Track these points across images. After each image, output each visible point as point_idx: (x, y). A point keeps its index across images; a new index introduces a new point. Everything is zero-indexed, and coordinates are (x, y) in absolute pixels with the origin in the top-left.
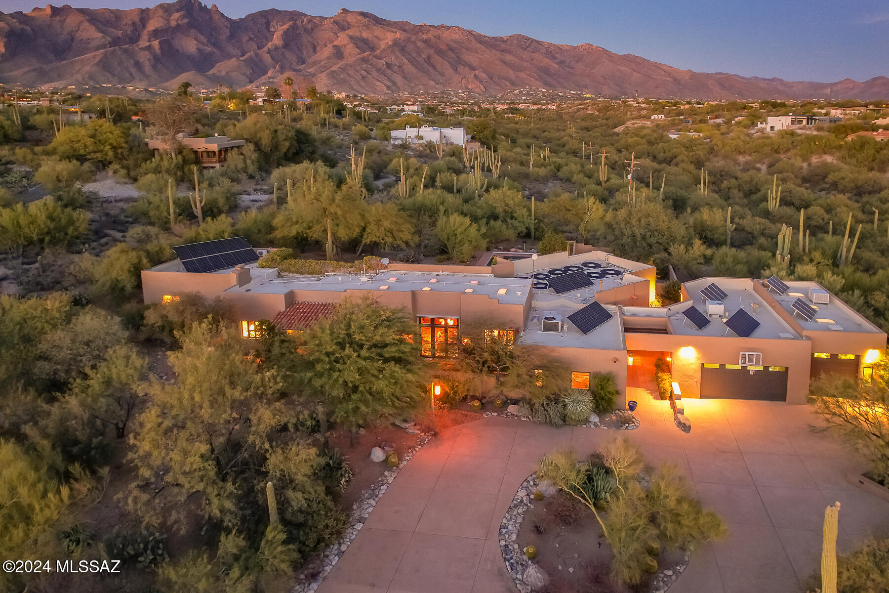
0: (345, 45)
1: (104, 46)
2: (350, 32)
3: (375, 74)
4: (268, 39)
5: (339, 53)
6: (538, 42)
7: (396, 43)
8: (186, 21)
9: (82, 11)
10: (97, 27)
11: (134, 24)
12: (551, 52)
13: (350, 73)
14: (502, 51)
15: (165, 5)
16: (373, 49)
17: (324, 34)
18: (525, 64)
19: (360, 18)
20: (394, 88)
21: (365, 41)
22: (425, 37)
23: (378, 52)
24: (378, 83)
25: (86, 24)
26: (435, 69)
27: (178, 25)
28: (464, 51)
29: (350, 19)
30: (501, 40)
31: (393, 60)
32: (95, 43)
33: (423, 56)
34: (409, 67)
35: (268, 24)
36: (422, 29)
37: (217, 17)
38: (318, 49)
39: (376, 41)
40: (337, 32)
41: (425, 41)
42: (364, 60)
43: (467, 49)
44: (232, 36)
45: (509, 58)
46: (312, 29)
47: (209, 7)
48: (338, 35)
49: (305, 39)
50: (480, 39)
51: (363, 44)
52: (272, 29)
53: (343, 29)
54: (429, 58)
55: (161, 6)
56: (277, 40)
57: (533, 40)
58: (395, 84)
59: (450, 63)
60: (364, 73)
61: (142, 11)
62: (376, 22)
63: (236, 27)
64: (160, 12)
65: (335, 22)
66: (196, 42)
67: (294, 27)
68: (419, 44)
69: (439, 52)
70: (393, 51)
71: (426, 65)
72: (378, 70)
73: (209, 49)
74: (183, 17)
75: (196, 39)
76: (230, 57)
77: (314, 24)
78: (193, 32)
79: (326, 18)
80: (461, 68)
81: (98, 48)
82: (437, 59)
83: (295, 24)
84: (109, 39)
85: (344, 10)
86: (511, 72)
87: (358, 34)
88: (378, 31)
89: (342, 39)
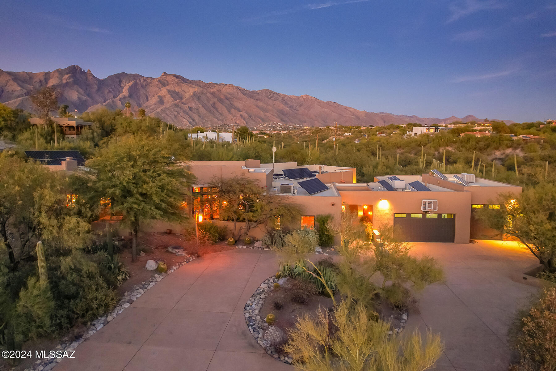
0: (165, 96)
1: (22, 95)
2: (168, 87)
3: (182, 113)
4: (120, 92)
5: (161, 101)
6: (278, 94)
7: (195, 94)
8: (72, 80)
9: (9, 73)
10: (18, 84)
11: (41, 81)
12: (285, 100)
13: (167, 113)
14: (257, 100)
15: (60, 70)
16: (181, 98)
17: (153, 89)
18: (270, 108)
19: (174, 78)
20: (193, 123)
21: (177, 93)
22: (212, 90)
23: (184, 100)
24: (184, 120)
25: (11, 82)
26: (217, 110)
27: (67, 83)
28: (234, 99)
29: (168, 79)
30: (256, 93)
31: (193, 105)
32: (16, 93)
33: (211, 103)
34: (202, 110)
35: (120, 82)
36: (210, 86)
37: (90, 78)
38: (149, 98)
39: (183, 93)
40: (161, 87)
41: (212, 93)
42: (176, 105)
43: (236, 98)
44: (99, 90)
45: (260, 104)
46: (146, 86)
47: (86, 71)
48: (161, 89)
49: (142, 91)
50: (244, 92)
51: (176, 95)
52: (123, 85)
53: (164, 85)
54: (214, 104)
55: (58, 70)
56: (125, 92)
57: (275, 93)
58: (194, 120)
59: (226, 107)
60: (176, 113)
61: (46, 74)
62: (183, 81)
63: (101, 83)
64: (57, 74)
65: (160, 81)
66: (77, 93)
67: (135, 84)
68: (209, 95)
69: (220, 100)
70: (193, 99)
71: (212, 108)
72: (184, 112)
73: (85, 98)
74: (70, 78)
75: (77, 91)
76: (97, 103)
77: (148, 82)
78: (76, 86)
79: (154, 79)
80: (233, 110)
81: (18, 97)
82: (219, 105)
83: (136, 82)
84: (25, 91)
85: (165, 73)
86: (262, 113)
87: (173, 89)
88: (185, 87)
89: (164, 92)
